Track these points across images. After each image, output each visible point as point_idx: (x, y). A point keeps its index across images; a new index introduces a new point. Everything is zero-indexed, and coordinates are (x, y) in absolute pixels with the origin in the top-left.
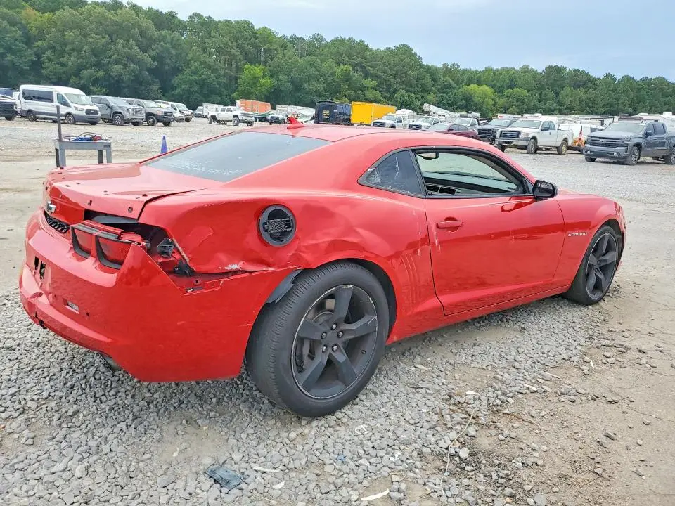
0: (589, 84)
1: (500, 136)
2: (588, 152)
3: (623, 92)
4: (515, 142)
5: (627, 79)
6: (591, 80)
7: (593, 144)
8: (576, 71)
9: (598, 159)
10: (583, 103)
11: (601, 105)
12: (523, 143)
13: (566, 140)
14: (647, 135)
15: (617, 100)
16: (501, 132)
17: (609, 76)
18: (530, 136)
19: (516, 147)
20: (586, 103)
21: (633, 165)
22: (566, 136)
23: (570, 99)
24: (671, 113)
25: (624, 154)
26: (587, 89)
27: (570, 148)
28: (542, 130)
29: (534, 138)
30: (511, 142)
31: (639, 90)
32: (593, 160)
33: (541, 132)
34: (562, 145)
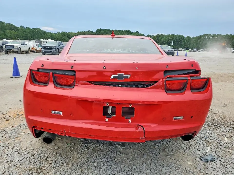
0: (16, 29)
1: (5, 47)
2: (43, 52)
3: (28, 32)
4: (13, 49)
5: (28, 28)
6: (16, 28)
7: (44, 49)
8: (9, 24)
9: (46, 54)
10: (15, 36)
11: (22, 37)
12: (16, 50)
13: (29, 48)
14: (59, 45)
15: (27, 35)
16: (5, 46)
17: (22, 26)
18: (18, 47)
19: (13, 51)
20: (16, 36)
21: (58, 55)
22: (29, 47)
23: (10, 34)
24: (50, 39)
25: (55, 52)
26: (16, 31)
27: (31, 51)
28: (22, 45)
29: (20, 48)
30: (11, 50)
31: (33, 32)
32: (45, 54)
33: (21, 46)
34: (29, 50)
